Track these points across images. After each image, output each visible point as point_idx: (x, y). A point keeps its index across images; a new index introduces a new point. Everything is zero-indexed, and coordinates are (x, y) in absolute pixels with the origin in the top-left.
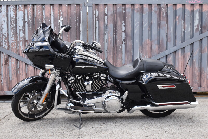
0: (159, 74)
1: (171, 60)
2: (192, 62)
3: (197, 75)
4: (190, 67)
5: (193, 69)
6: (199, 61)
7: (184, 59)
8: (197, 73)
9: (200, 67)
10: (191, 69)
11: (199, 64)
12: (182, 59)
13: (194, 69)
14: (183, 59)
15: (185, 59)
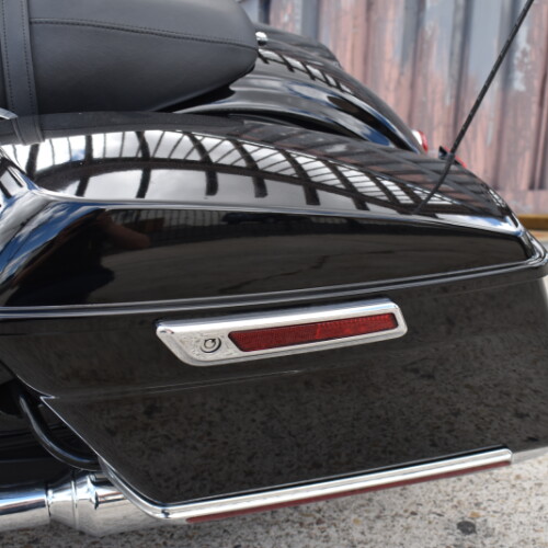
0: (209, 142)
1: (291, 19)
2: (416, 41)
3: (436, 120)
4: (401, 74)
5: (420, 81)
6: (453, 37)
7: (368, 19)
8: (438, 106)
9: (455, 72)
10: (406, 82)
11: (452, 54)
12: (355, 18)
13: (425, 85)
14: (361, 20)
15: (374, 17)
